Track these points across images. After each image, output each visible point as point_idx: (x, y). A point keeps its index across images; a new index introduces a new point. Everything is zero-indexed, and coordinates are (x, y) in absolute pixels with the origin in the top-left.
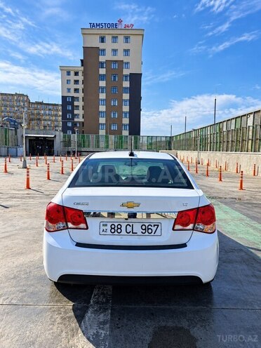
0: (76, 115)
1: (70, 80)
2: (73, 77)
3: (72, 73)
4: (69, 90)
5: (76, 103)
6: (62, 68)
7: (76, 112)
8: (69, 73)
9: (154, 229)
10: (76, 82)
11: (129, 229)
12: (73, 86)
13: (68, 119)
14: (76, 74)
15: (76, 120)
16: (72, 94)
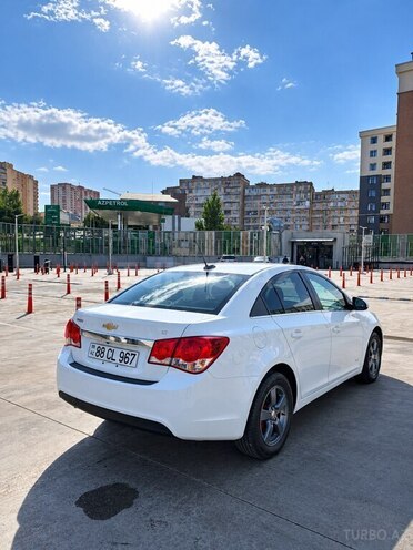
0: (384, 204)
1: (375, 151)
2: (381, 145)
3: (381, 139)
4: (373, 167)
5: (385, 185)
6: (362, 135)
7: (384, 199)
8: (374, 140)
9: (131, 358)
10: (387, 151)
11: (110, 355)
12: (380, 159)
13: (369, 212)
14: (388, 138)
15: (383, 212)
16: (379, 171)
